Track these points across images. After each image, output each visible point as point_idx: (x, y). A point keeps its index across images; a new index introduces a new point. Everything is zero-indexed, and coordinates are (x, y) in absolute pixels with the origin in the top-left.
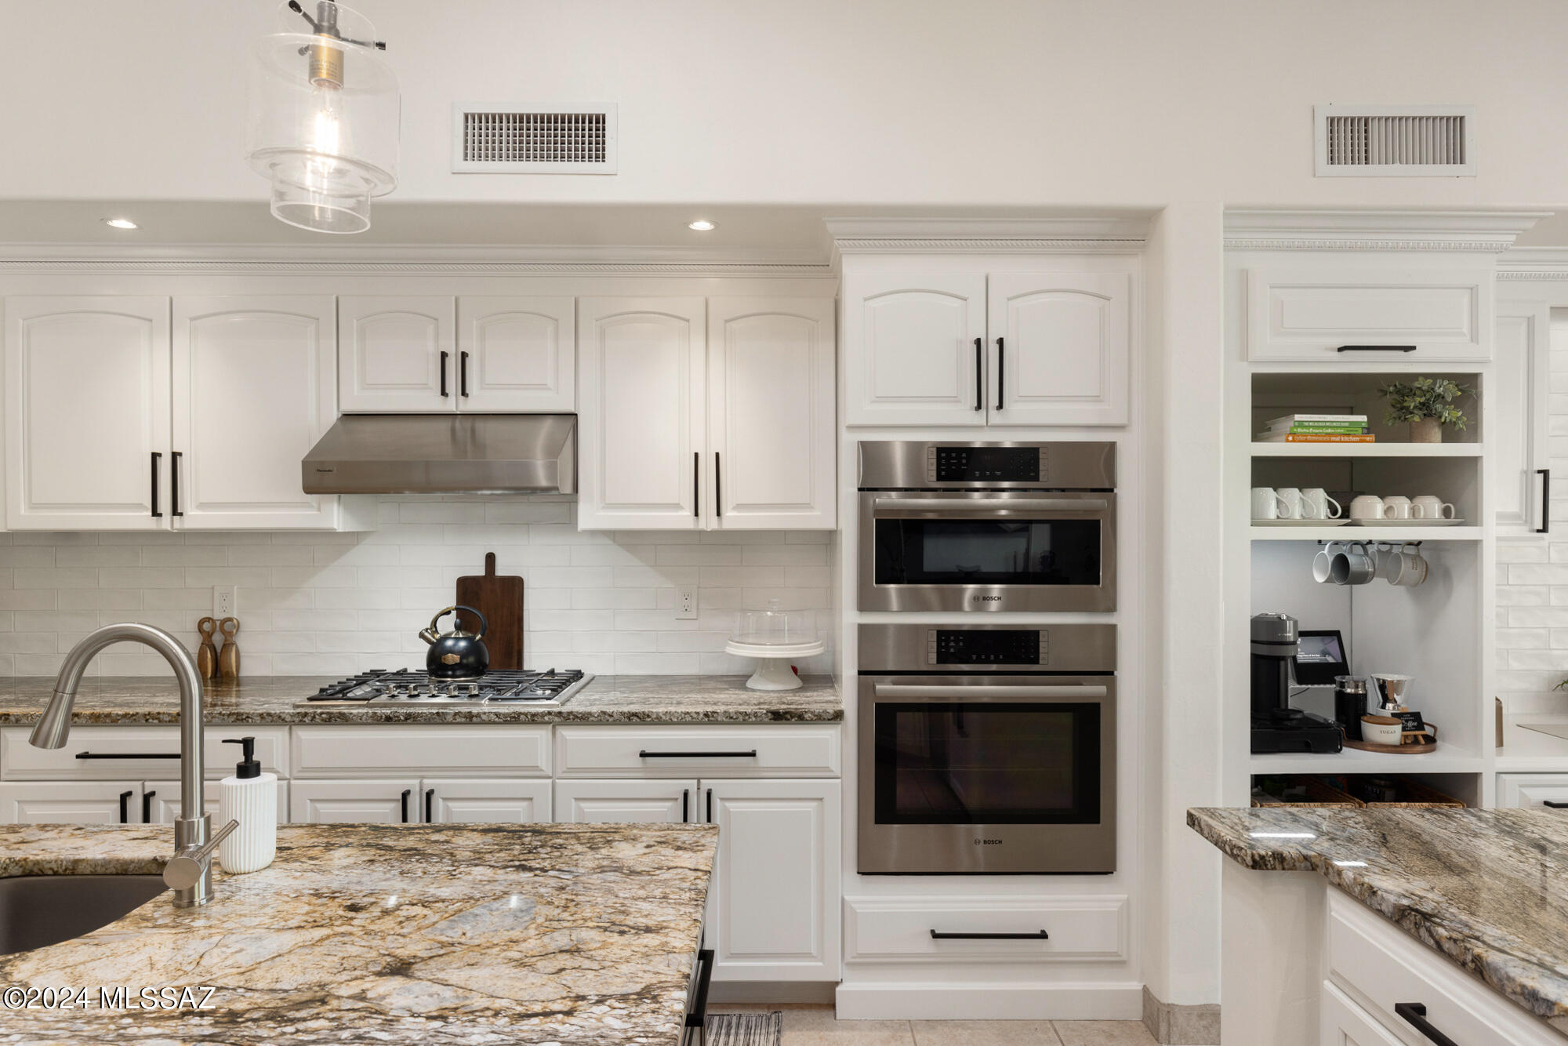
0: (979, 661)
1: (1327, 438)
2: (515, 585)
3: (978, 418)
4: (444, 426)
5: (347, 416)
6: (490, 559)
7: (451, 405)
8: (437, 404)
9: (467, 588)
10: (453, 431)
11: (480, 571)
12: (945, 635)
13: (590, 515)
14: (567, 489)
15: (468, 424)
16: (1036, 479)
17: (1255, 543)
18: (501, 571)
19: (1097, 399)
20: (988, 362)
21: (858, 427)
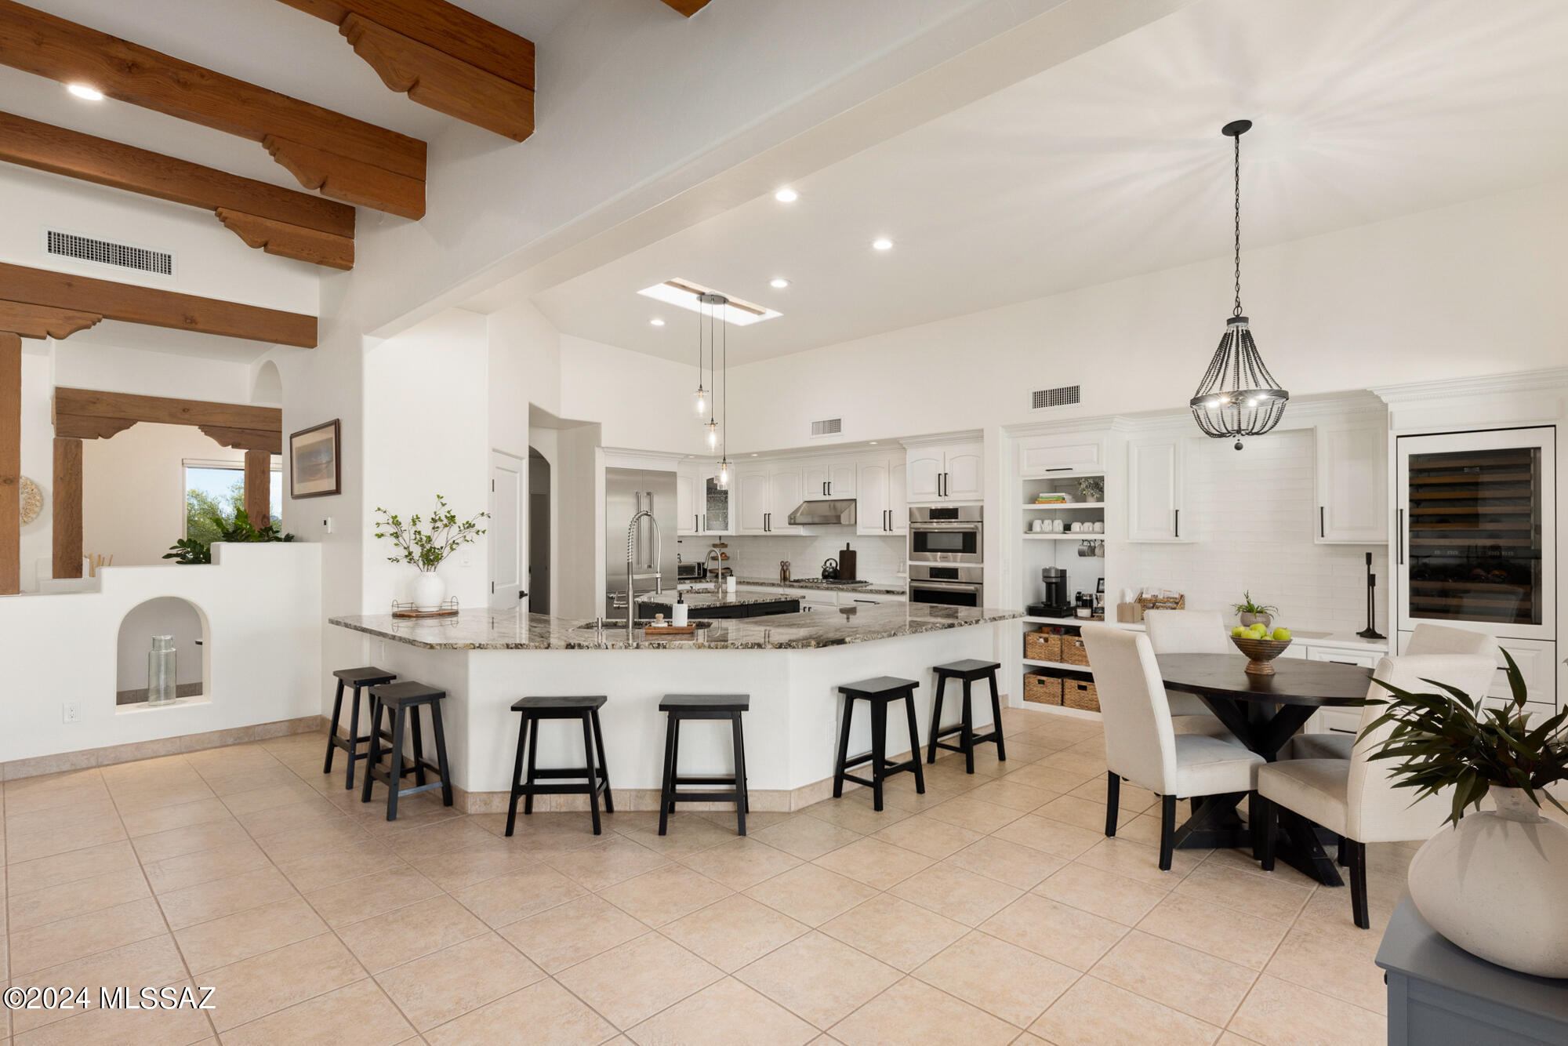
0: (941, 578)
1: (1049, 502)
2: (854, 553)
3: (939, 499)
4: (827, 504)
5: (805, 502)
6: (848, 544)
7: (827, 498)
8: (824, 498)
9: (842, 553)
10: (830, 506)
11: (845, 548)
12: (932, 569)
13: (861, 531)
14: (854, 521)
15: (832, 504)
16: (957, 518)
17: (1025, 540)
18: (851, 549)
19: (976, 491)
20: (943, 481)
21: (909, 503)
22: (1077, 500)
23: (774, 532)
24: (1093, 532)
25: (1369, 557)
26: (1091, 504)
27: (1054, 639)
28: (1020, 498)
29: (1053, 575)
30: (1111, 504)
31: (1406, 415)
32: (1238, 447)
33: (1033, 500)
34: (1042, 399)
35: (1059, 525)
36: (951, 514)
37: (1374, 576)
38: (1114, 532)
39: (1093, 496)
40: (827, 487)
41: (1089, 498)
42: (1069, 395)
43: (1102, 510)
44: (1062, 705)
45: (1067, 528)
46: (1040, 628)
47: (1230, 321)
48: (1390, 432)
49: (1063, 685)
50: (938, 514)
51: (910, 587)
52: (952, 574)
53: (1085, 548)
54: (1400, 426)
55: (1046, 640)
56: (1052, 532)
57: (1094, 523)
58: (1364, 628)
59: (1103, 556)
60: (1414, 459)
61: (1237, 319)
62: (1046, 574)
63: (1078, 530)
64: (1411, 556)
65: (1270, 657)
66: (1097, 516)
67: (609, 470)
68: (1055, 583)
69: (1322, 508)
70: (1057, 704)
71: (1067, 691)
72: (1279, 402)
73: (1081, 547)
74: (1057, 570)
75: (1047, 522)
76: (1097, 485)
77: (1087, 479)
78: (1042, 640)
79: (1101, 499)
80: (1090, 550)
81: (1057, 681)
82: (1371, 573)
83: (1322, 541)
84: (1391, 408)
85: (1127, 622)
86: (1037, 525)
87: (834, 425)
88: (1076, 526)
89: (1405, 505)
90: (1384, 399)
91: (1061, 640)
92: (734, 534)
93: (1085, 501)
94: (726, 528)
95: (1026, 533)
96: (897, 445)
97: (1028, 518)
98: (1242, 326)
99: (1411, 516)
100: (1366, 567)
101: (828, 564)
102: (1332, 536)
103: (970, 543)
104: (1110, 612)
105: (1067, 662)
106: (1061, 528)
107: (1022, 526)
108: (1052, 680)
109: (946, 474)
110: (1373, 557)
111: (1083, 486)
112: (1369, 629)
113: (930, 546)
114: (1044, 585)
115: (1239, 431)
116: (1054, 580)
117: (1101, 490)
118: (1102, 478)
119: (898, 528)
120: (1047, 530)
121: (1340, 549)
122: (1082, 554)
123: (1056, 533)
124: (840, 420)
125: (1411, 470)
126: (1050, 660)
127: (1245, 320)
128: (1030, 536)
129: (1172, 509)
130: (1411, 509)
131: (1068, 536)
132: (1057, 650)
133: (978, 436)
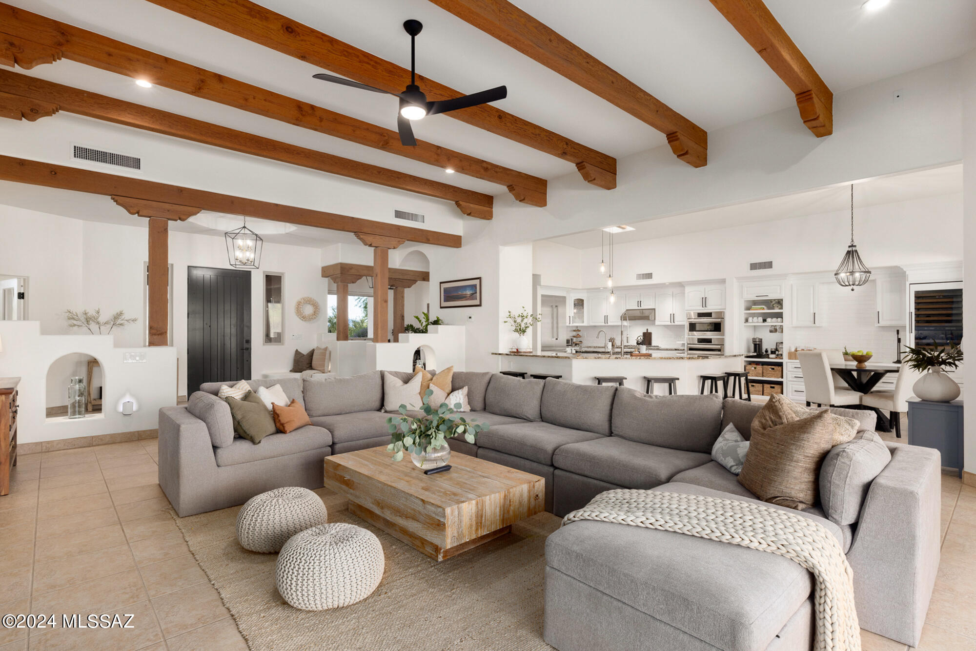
0: (704, 342)
1: (757, 310)
2: (650, 334)
3: (703, 308)
4: (639, 311)
5: (627, 310)
6: (647, 330)
7: (639, 308)
8: (637, 308)
9: (644, 334)
11: (646, 331)
12: (699, 339)
13: (657, 323)
14: (653, 319)
15: (641, 311)
16: (711, 317)
17: (745, 326)
18: (649, 331)
19: (721, 305)
20: (704, 301)
21: (687, 310)
22: (769, 309)
23: (609, 324)
24: (777, 322)
25: (898, 331)
26: (777, 310)
27: (759, 368)
28: (743, 308)
29: (757, 340)
30: (786, 310)
31: (912, 277)
32: (853, 290)
33: (748, 309)
34: (754, 266)
35: (761, 319)
36: (709, 315)
37: (900, 339)
38: (787, 322)
39: (778, 307)
40: (639, 303)
41: (776, 308)
42: (769, 265)
43: (782, 313)
44: (763, 395)
45: (764, 321)
46: (750, 363)
47: (849, 247)
48: (907, 282)
49: (763, 387)
50: (700, 315)
51: (687, 347)
52: (709, 341)
53: (773, 329)
54: (911, 279)
55: (755, 368)
56: (758, 322)
57: (777, 318)
58: (896, 360)
59: (782, 332)
60: (917, 293)
61: (852, 246)
62: (754, 340)
63: (770, 321)
64: (915, 330)
65: (865, 361)
66: (780, 316)
67: (542, 296)
68: (758, 344)
69: (878, 312)
70: (760, 395)
71: (765, 389)
72: (868, 275)
73: (771, 329)
74: (759, 339)
75: (755, 318)
76: (780, 302)
77: (775, 300)
78: (753, 368)
79: (781, 308)
80: (774, 330)
81: (760, 385)
82: (899, 337)
83: (879, 325)
84: (907, 273)
85: (793, 359)
86: (750, 319)
87: (649, 276)
88: (769, 320)
89: (913, 310)
90: (905, 270)
91: (762, 368)
92: (587, 325)
93: (773, 309)
94: (583, 322)
95: (745, 323)
96: (681, 285)
97: (746, 316)
98: (854, 249)
99: (915, 314)
100: (897, 335)
101: (639, 338)
102: (882, 323)
103: (717, 327)
104: (785, 355)
105: (766, 377)
106: (762, 321)
107: (744, 320)
108: (758, 385)
109: (706, 298)
110: (900, 331)
111: (774, 303)
112: (898, 360)
113: (697, 329)
114: (753, 345)
115: (853, 285)
116: (758, 343)
117: (781, 305)
118: (782, 300)
119: (677, 321)
120: (755, 321)
121: (885, 328)
122: (771, 331)
123: (759, 323)
124: (651, 274)
125: (915, 297)
126: (757, 376)
127: (855, 246)
128: (747, 324)
129: (812, 312)
130: (915, 312)
131: (765, 324)
132: (761, 372)
133: (723, 281)
